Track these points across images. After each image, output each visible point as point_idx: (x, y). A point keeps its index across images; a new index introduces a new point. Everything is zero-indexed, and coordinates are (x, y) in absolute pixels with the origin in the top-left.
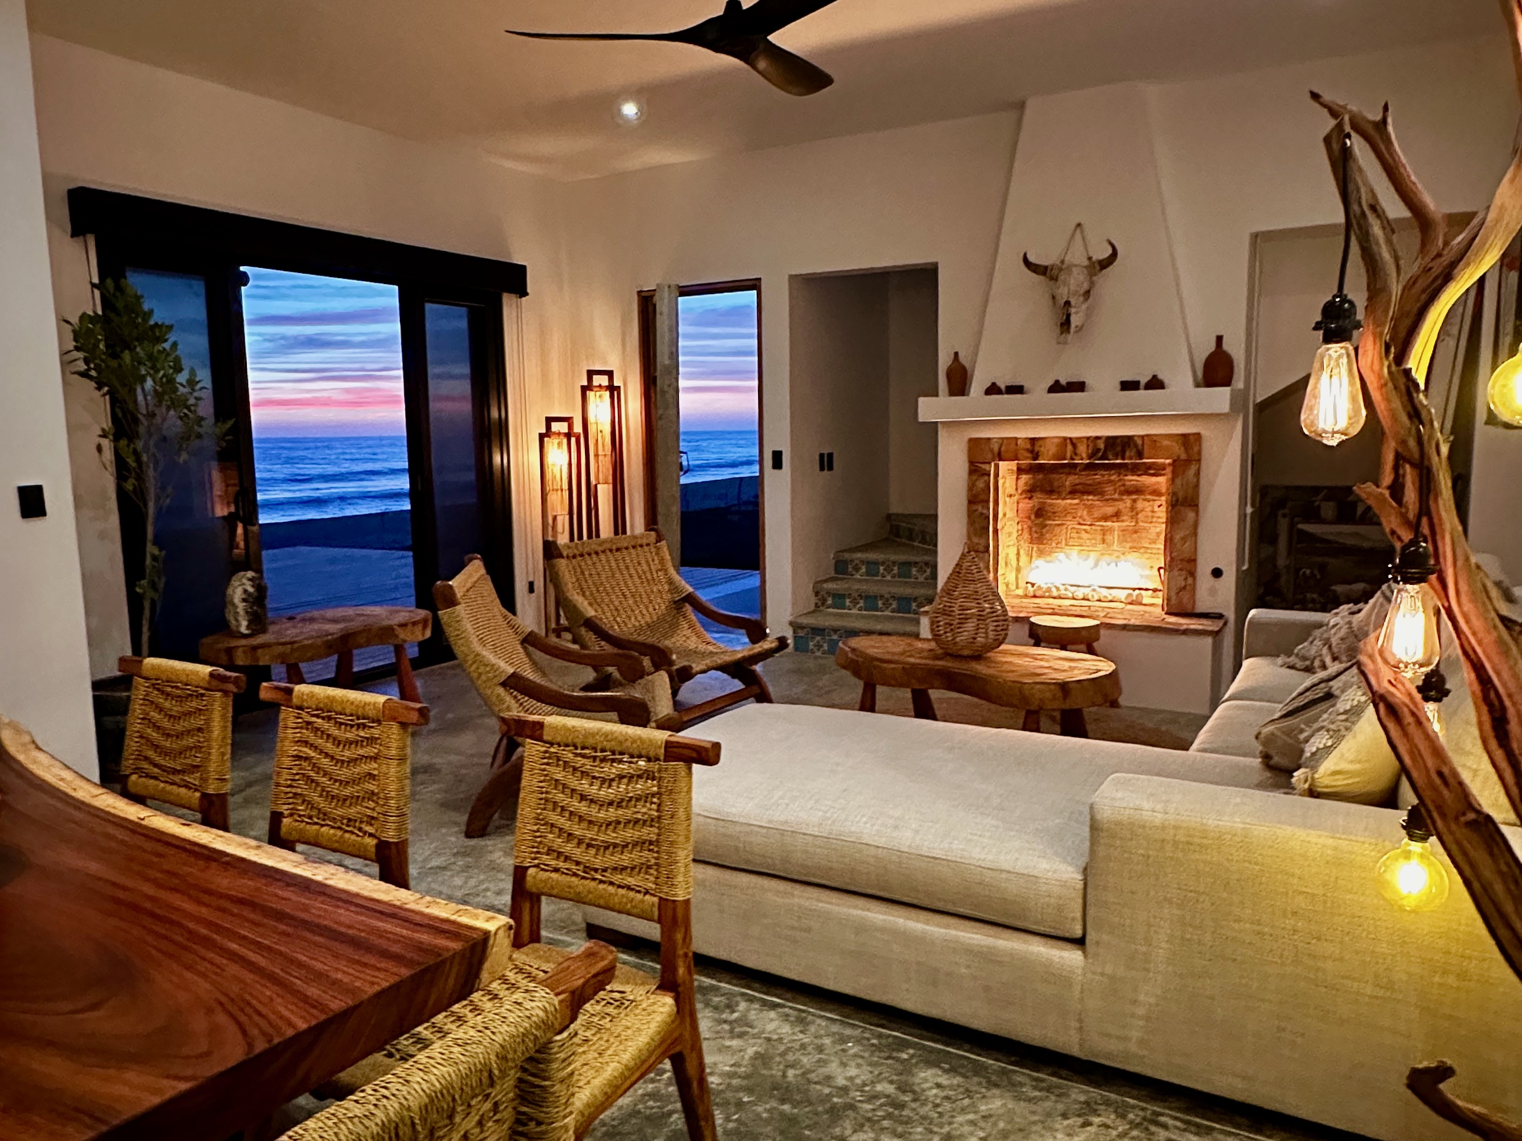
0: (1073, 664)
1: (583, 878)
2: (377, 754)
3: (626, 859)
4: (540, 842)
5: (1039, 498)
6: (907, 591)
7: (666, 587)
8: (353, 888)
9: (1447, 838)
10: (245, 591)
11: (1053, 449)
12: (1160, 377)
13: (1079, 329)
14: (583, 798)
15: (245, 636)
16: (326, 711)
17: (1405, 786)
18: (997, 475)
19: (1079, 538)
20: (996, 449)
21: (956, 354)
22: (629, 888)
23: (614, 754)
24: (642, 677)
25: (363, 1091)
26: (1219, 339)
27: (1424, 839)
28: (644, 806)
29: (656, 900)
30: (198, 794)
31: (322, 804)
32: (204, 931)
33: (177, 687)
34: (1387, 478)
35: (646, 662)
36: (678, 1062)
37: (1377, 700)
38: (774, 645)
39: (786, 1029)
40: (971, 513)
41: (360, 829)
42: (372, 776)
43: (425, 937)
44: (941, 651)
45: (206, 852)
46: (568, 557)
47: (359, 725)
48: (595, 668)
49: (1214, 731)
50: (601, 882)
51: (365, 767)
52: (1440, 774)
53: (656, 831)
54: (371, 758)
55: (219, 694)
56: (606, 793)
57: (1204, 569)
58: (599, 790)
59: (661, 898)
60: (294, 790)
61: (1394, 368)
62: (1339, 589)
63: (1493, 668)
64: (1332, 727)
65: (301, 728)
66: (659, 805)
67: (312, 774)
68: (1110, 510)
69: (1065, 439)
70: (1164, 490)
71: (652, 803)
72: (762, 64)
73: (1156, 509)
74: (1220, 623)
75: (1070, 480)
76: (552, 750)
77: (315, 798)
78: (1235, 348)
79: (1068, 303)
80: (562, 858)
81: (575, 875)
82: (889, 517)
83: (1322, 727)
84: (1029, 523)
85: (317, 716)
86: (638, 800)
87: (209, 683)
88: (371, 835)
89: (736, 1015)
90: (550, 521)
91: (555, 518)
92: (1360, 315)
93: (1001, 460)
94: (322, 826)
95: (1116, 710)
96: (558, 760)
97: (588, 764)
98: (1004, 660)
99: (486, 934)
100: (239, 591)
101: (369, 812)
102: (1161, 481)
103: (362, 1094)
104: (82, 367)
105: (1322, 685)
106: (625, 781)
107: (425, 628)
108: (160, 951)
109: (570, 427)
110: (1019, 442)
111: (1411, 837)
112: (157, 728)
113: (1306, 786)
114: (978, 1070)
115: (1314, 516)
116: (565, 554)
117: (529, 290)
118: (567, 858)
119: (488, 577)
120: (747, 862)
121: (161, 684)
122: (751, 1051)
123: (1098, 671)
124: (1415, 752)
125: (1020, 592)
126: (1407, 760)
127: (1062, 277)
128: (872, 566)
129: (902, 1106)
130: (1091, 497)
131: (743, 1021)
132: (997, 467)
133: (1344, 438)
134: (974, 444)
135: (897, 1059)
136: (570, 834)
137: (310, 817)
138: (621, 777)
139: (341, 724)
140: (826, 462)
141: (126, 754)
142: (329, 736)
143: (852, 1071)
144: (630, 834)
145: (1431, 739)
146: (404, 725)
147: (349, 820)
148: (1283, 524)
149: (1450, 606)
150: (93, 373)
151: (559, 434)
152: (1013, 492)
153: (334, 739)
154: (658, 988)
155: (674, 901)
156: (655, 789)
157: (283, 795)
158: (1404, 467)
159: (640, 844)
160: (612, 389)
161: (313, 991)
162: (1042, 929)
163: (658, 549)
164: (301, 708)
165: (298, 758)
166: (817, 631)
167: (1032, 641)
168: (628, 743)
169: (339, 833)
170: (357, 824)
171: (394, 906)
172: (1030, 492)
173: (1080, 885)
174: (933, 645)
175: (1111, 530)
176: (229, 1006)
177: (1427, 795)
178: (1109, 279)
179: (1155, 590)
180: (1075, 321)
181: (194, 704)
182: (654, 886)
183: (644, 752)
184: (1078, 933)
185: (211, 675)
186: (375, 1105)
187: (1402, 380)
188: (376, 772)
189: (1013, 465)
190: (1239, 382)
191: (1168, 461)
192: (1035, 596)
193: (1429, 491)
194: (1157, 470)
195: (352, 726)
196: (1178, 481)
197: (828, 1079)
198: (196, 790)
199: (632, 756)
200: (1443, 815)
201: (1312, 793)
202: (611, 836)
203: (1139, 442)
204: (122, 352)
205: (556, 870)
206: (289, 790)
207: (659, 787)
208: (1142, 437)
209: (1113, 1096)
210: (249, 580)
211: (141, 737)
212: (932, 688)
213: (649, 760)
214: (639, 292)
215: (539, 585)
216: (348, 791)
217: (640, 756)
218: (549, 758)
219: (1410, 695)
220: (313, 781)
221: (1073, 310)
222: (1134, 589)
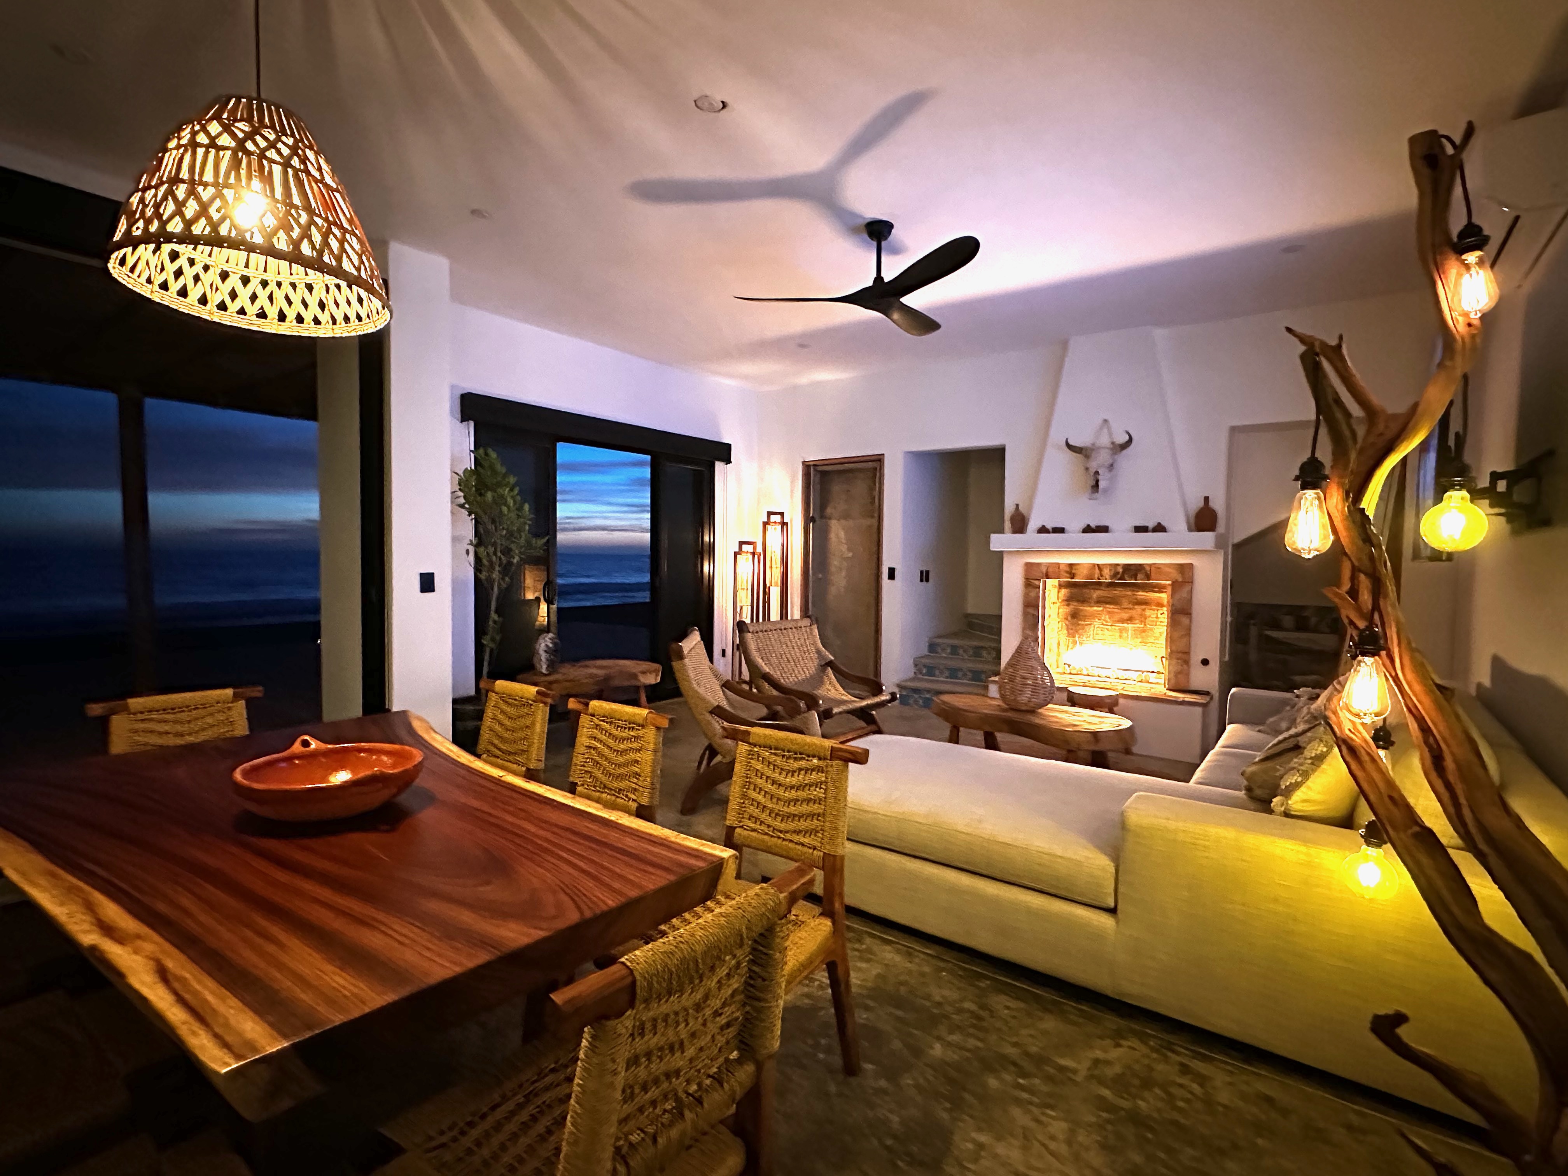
0: (1101, 720)
1: (772, 836)
2: (641, 747)
3: (803, 824)
4: (745, 811)
5: (1074, 604)
6: (979, 666)
7: (816, 655)
8: (634, 826)
9: (1398, 843)
10: (547, 646)
11: (1085, 572)
12: (1163, 523)
13: (1105, 491)
14: (774, 782)
15: (545, 675)
16: (609, 718)
17: (1363, 804)
18: (1044, 589)
19: (1104, 635)
20: (1044, 570)
21: (1017, 505)
22: (803, 845)
23: (796, 754)
24: (799, 714)
25: (667, 937)
26: (1206, 499)
27: (1379, 846)
28: (815, 790)
29: (822, 854)
30: (524, 769)
31: (603, 778)
32: (545, 845)
33: (516, 700)
34: (1346, 586)
35: (802, 704)
36: (832, 968)
37: (1340, 743)
38: (888, 698)
39: (898, 958)
40: (1025, 614)
41: (627, 796)
42: (637, 762)
43: (683, 859)
44: (1007, 706)
45: (541, 798)
46: (753, 632)
47: (629, 728)
48: (767, 707)
49: (1208, 769)
50: (784, 840)
51: (632, 756)
52: (1391, 798)
53: (823, 807)
54: (636, 750)
55: (541, 705)
56: (789, 780)
57: (1196, 657)
58: (786, 778)
59: (824, 853)
60: (586, 769)
61: (1352, 508)
62: (1298, 678)
63: (1432, 721)
64: (1302, 768)
65: (593, 728)
66: (825, 790)
67: (597, 758)
68: (1125, 615)
69: (1094, 565)
70: (1165, 602)
71: (821, 788)
72: (896, 316)
73: (1159, 615)
74: (1208, 698)
75: (1096, 594)
76: (756, 750)
77: (598, 773)
78: (1218, 504)
79: (1097, 473)
80: (758, 823)
81: (766, 834)
82: (967, 616)
83: (1293, 768)
84: (1067, 623)
85: (603, 721)
86: (810, 786)
87: (535, 697)
88: (633, 800)
89: (864, 947)
90: (738, 610)
91: (741, 608)
92: (1327, 471)
93: (1048, 578)
94: (603, 792)
95: (1129, 756)
96: (759, 756)
97: (779, 760)
98: (1051, 714)
99: (723, 859)
100: (543, 645)
101: (634, 786)
102: (1164, 597)
103: (667, 939)
104: (462, 501)
105: (1292, 739)
106: (803, 772)
107: (657, 675)
108: (518, 853)
109: (755, 548)
110: (1061, 567)
111: (1368, 844)
112: (501, 724)
113: (1283, 809)
114: (1037, 998)
115: (1277, 626)
116: (751, 630)
117: (732, 460)
118: (762, 823)
119: (702, 642)
120: (876, 839)
121: (507, 698)
122: (874, 972)
123: (1120, 725)
124: (1372, 782)
125: (1061, 670)
126: (1365, 786)
127: (1094, 454)
128: (954, 649)
129: (980, 1018)
130: (1112, 606)
131: (869, 951)
132: (1045, 583)
133: (1317, 553)
134: (1029, 566)
135: (979, 987)
136: (764, 807)
137: (595, 787)
138: (800, 770)
139: (618, 726)
140: (925, 576)
141: (481, 742)
142: (610, 734)
143: (946, 992)
144: (804, 808)
145: (1383, 773)
146: (658, 728)
147: (620, 790)
148: (1253, 631)
149: (1397, 674)
150: (467, 506)
151: (747, 552)
152: (1055, 600)
153: (614, 736)
154: (821, 914)
155: (834, 856)
156: (823, 779)
157: (578, 772)
158: (1358, 577)
159: (812, 816)
160: (784, 524)
161: (616, 885)
162: (1085, 900)
163: (811, 630)
164: (593, 716)
165: (590, 747)
166: (916, 691)
167: (1070, 704)
168: (806, 747)
169: (613, 798)
170: (625, 793)
171: (662, 839)
172: (1068, 600)
173: (1113, 870)
174: (1000, 703)
175: (1127, 630)
176: (565, 889)
177: (1381, 811)
178: (1125, 460)
179: (1159, 673)
180: (1102, 484)
181: (526, 710)
182: (819, 845)
183: (817, 754)
184: (1111, 904)
185: (538, 692)
186: (676, 947)
187: (1358, 517)
188: (640, 760)
189: (1055, 582)
190: (1221, 527)
191: (1168, 582)
192: (1070, 674)
193: (1379, 593)
194: (1161, 589)
195: (625, 728)
196: (1177, 596)
197: (928, 997)
198: (522, 766)
199: (809, 756)
200: (1394, 828)
201: (1287, 814)
202: (792, 809)
203: (1148, 568)
204: (486, 492)
205: (754, 830)
206: (582, 768)
207: (826, 778)
208: (1150, 565)
209: (1137, 1027)
210: (550, 639)
211: (491, 730)
212: (1000, 731)
213: (820, 759)
214: (804, 462)
215: (729, 652)
216: (622, 771)
217: (814, 756)
218: (753, 755)
219: (1366, 741)
220: (598, 763)
221: (1100, 478)
222: (1143, 672)
